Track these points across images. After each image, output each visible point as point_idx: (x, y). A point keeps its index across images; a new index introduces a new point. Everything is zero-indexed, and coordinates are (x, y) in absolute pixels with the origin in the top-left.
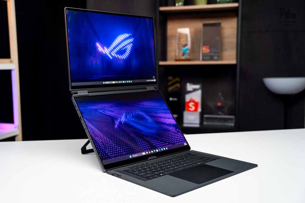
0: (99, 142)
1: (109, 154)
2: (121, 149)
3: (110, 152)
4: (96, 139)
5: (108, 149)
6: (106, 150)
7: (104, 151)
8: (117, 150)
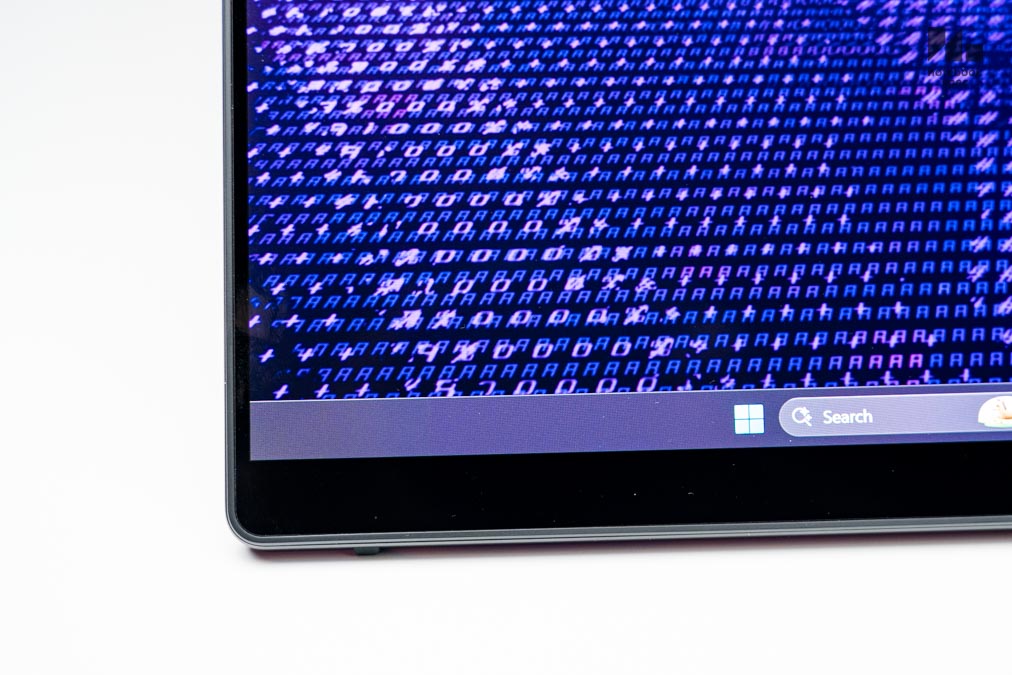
0: (327, 121)
1: (412, 319)
2: (630, 284)
3: (442, 289)
4: (306, 77)
5: (428, 246)
6: (396, 248)
7: (351, 266)
8: (575, 283)
